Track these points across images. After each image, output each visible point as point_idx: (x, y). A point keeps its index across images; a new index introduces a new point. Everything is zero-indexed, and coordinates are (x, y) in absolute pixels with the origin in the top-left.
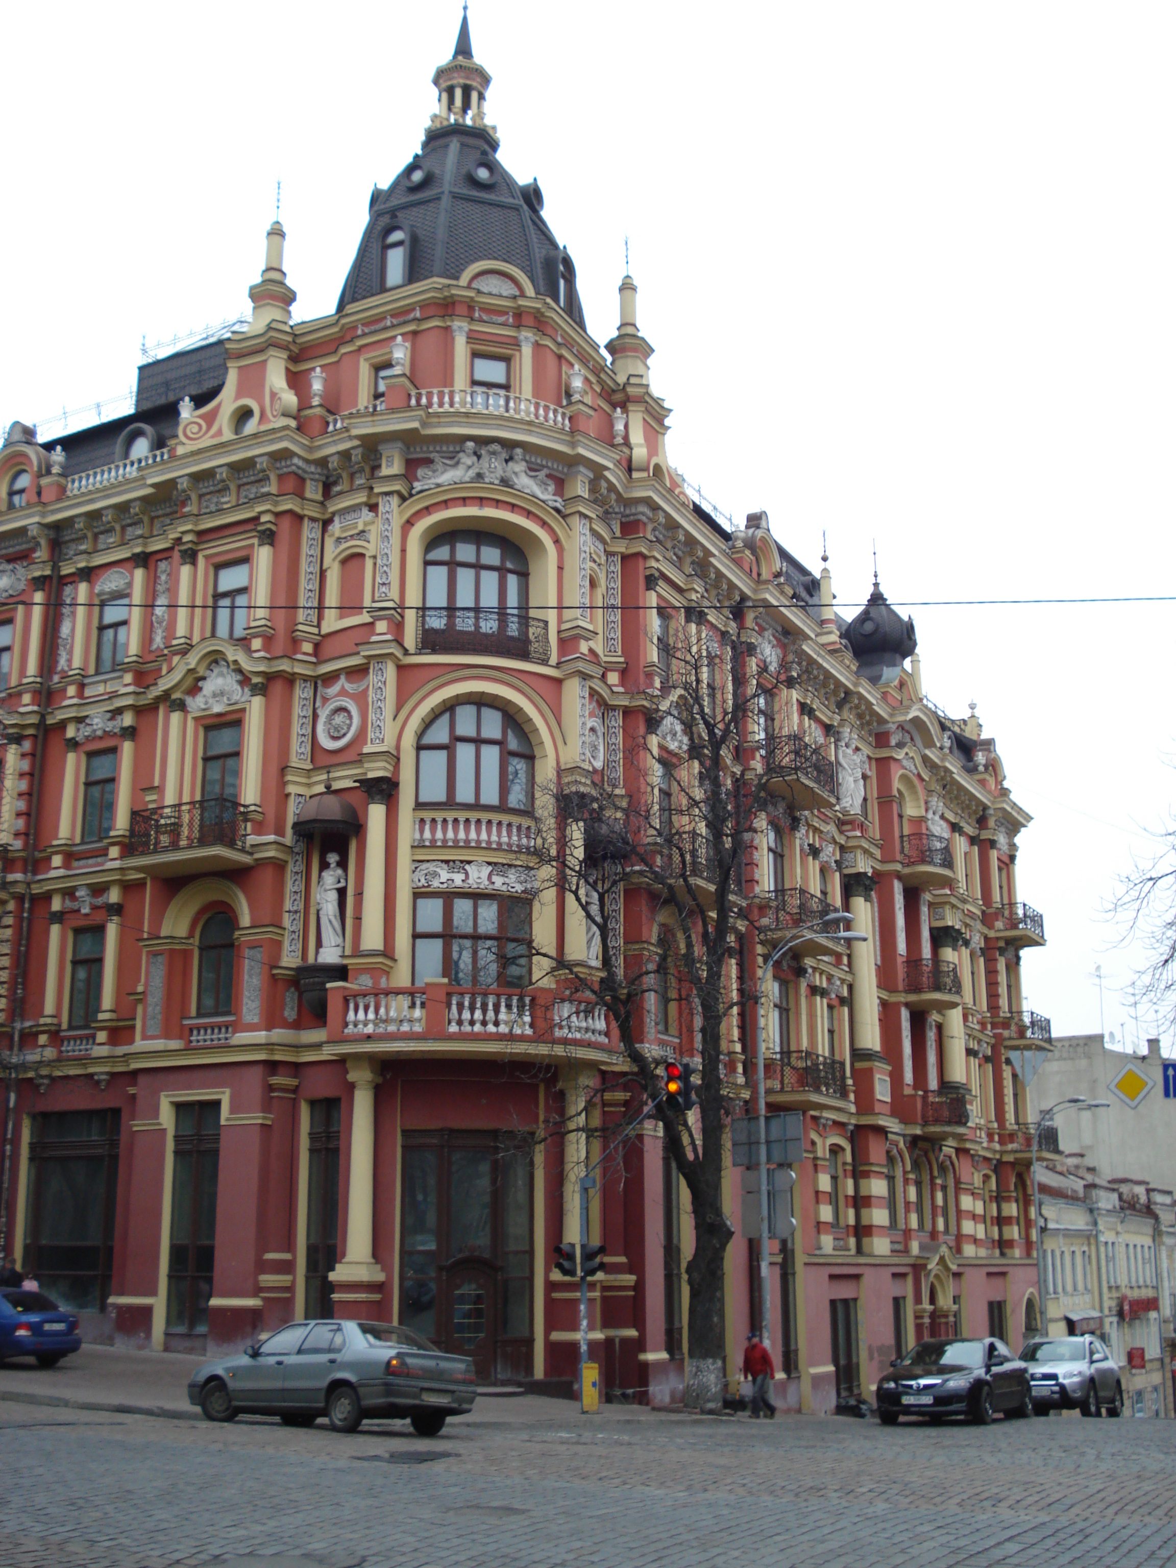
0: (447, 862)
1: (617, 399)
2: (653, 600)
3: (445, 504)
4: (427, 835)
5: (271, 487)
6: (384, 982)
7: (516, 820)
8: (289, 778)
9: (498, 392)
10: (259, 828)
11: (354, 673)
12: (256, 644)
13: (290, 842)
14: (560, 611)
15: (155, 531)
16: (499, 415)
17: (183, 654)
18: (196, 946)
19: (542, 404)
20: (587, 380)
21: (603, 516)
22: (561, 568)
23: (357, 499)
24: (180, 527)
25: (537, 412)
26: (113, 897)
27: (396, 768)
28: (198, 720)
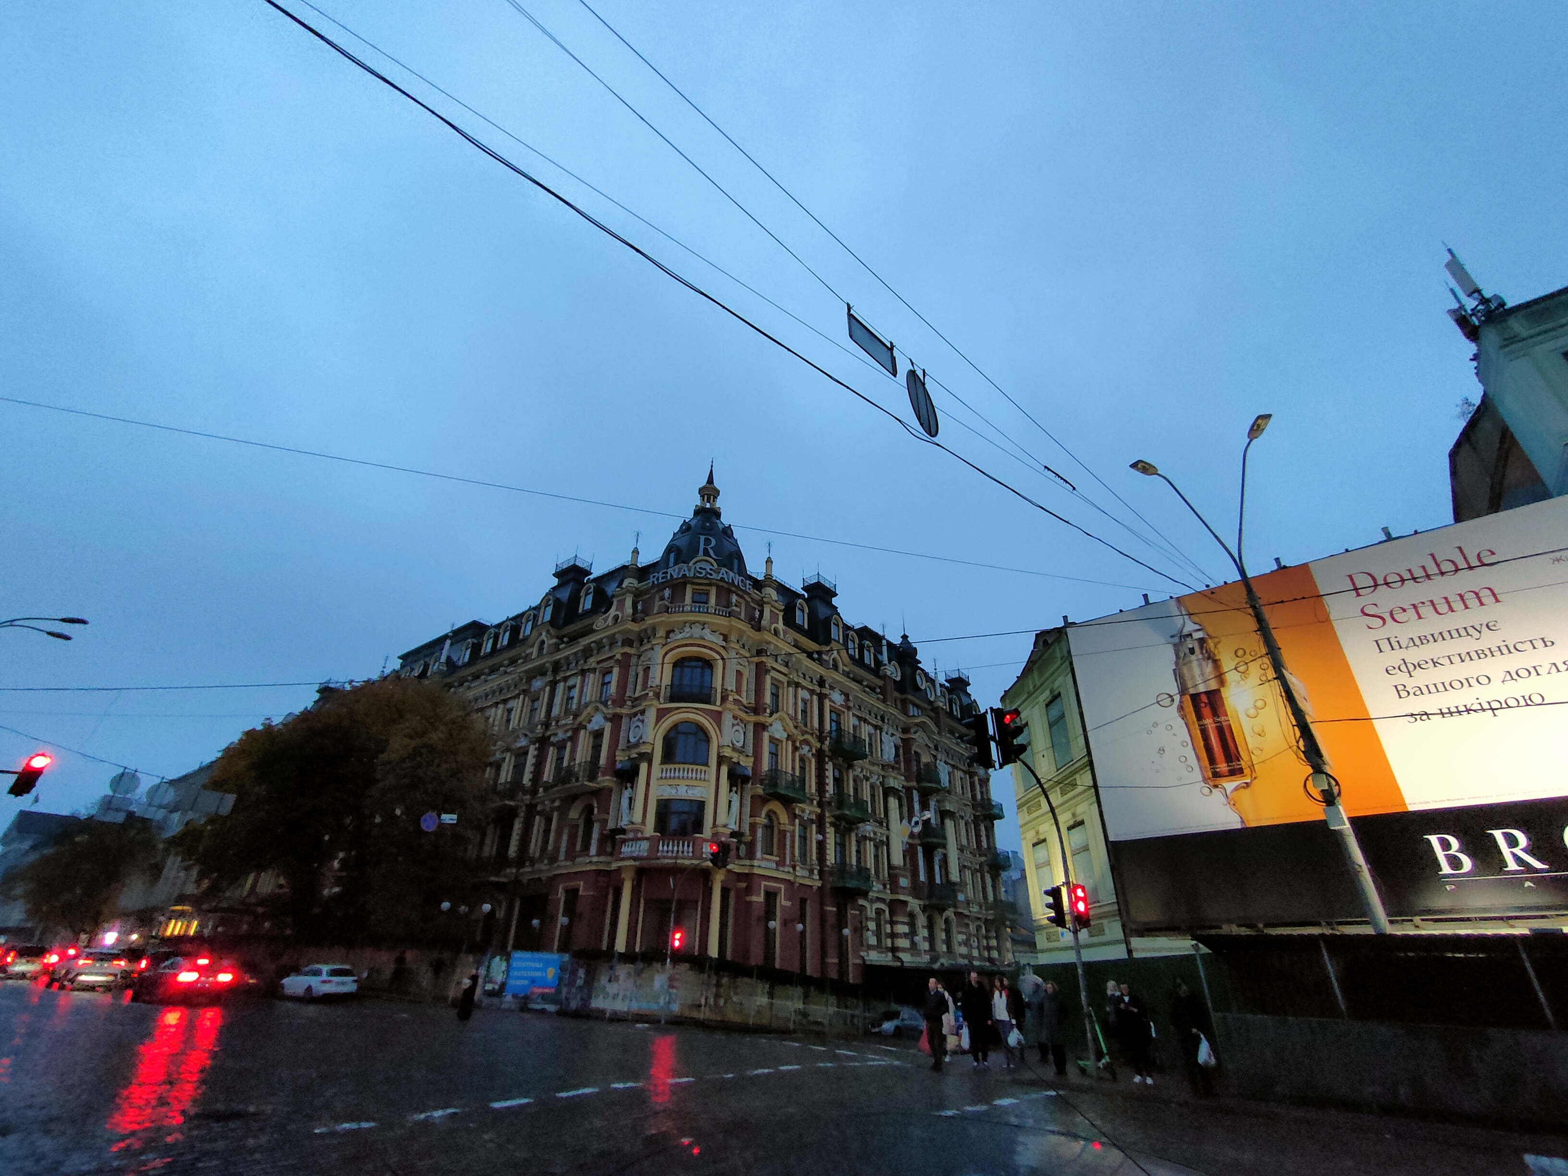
0: (670, 785)
1: (760, 603)
2: (768, 679)
3: (678, 647)
4: (664, 775)
5: (619, 644)
6: (639, 835)
7: (699, 767)
8: (617, 754)
9: (702, 605)
10: (604, 775)
11: (643, 712)
12: (609, 703)
13: (615, 779)
14: (723, 685)
15: (585, 662)
16: (699, 612)
17: (586, 707)
18: (581, 823)
19: (718, 607)
20: (741, 597)
21: (746, 648)
22: (724, 668)
23: (649, 646)
24: (592, 660)
25: (715, 611)
26: (557, 804)
27: (653, 748)
28: (590, 732)
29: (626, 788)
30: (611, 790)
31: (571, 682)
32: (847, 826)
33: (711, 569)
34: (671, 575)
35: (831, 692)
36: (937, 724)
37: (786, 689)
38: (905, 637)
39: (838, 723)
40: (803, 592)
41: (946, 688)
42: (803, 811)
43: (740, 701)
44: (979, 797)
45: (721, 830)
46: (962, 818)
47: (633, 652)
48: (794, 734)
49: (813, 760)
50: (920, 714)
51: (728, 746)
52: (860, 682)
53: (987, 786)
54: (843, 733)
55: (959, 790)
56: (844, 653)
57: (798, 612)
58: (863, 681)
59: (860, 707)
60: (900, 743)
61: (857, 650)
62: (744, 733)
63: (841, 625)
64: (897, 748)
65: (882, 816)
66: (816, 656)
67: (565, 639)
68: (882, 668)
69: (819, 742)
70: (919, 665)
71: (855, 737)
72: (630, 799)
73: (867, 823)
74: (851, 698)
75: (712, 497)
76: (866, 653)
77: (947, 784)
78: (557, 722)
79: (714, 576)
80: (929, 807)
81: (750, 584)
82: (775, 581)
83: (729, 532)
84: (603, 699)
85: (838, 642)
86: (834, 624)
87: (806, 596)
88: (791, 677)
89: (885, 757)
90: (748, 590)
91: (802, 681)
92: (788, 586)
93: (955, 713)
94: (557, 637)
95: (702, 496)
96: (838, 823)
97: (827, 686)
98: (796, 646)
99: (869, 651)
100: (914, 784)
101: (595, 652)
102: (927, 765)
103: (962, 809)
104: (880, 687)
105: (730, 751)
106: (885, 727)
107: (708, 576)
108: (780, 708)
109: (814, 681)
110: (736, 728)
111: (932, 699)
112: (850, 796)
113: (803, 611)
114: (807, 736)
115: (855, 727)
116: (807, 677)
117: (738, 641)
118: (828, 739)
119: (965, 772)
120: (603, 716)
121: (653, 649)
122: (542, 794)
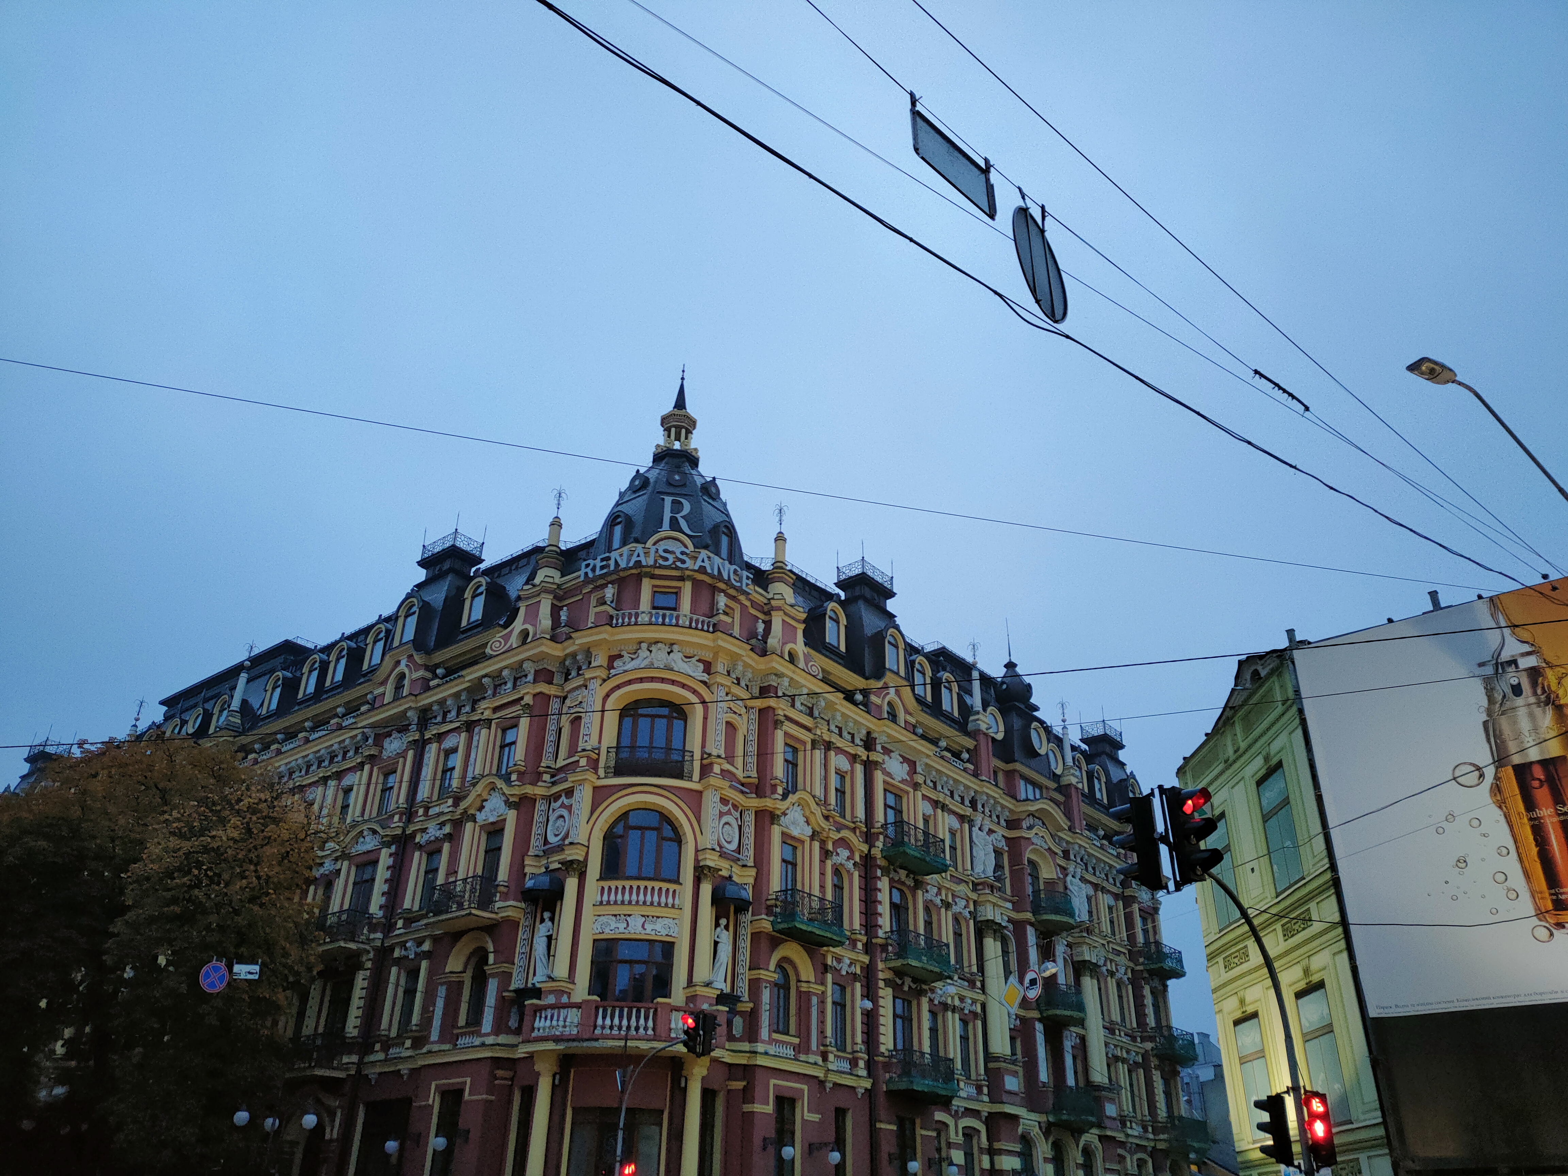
0: (615, 916)
1: (766, 608)
2: (779, 735)
3: (630, 682)
4: (605, 897)
5: (530, 678)
6: (565, 999)
7: (665, 886)
8: (526, 862)
9: (668, 613)
10: (505, 897)
11: (569, 793)
12: (514, 777)
13: (523, 905)
14: (703, 746)
15: (473, 709)
16: (663, 624)
17: (474, 785)
18: (467, 978)
19: (695, 617)
20: (733, 598)
21: (743, 684)
22: (705, 718)
23: (579, 682)
24: (483, 705)
25: (691, 623)
26: (426, 947)
27: (587, 853)
28: (481, 827)
29: (542, 921)
30: (515, 924)
31: (448, 743)
32: (914, 986)
33: (682, 553)
34: (616, 561)
35: (886, 758)
36: (1068, 815)
37: (808, 753)
38: (1010, 666)
39: (899, 812)
40: (837, 591)
41: (1083, 753)
42: (839, 960)
43: (734, 775)
44: (1140, 939)
45: (701, 991)
46: (1112, 974)
47: (553, 693)
48: (823, 829)
49: (856, 875)
50: (1038, 796)
51: (713, 850)
52: (934, 742)
53: (1154, 921)
54: (906, 828)
55: (1106, 927)
56: (906, 692)
57: (829, 624)
58: (939, 739)
59: (935, 783)
60: (1002, 844)
61: (929, 687)
62: (740, 827)
63: (902, 646)
64: (998, 853)
65: (974, 969)
66: (859, 697)
67: (440, 671)
68: (972, 718)
69: (866, 842)
70: (1036, 713)
71: (926, 833)
72: (549, 938)
73: (949, 981)
74: (919, 769)
75: (683, 431)
76: (944, 692)
77: (1085, 917)
78: (427, 809)
79: (689, 564)
80: (1054, 956)
81: (748, 578)
82: (791, 571)
83: (713, 490)
84: (503, 772)
85: (897, 673)
86: (889, 643)
87: (843, 598)
88: (819, 732)
89: (979, 869)
90: (744, 588)
91: (835, 739)
92: (813, 581)
93: (1098, 795)
94: (427, 668)
95: (668, 430)
96: (899, 982)
97: (879, 748)
98: (825, 680)
99: (951, 690)
100: (1029, 915)
101: (490, 692)
102: (1050, 883)
103: (1111, 961)
104: (968, 751)
105: (716, 858)
106: (978, 819)
107: (679, 564)
108: (800, 785)
109: (858, 741)
110: (725, 819)
111: (1059, 771)
112: (919, 935)
113: (837, 622)
114: (845, 833)
115: (926, 821)
116: (845, 734)
117: (728, 672)
118: (881, 837)
119: (1116, 897)
120: (504, 798)
121: (586, 687)
122: (402, 931)
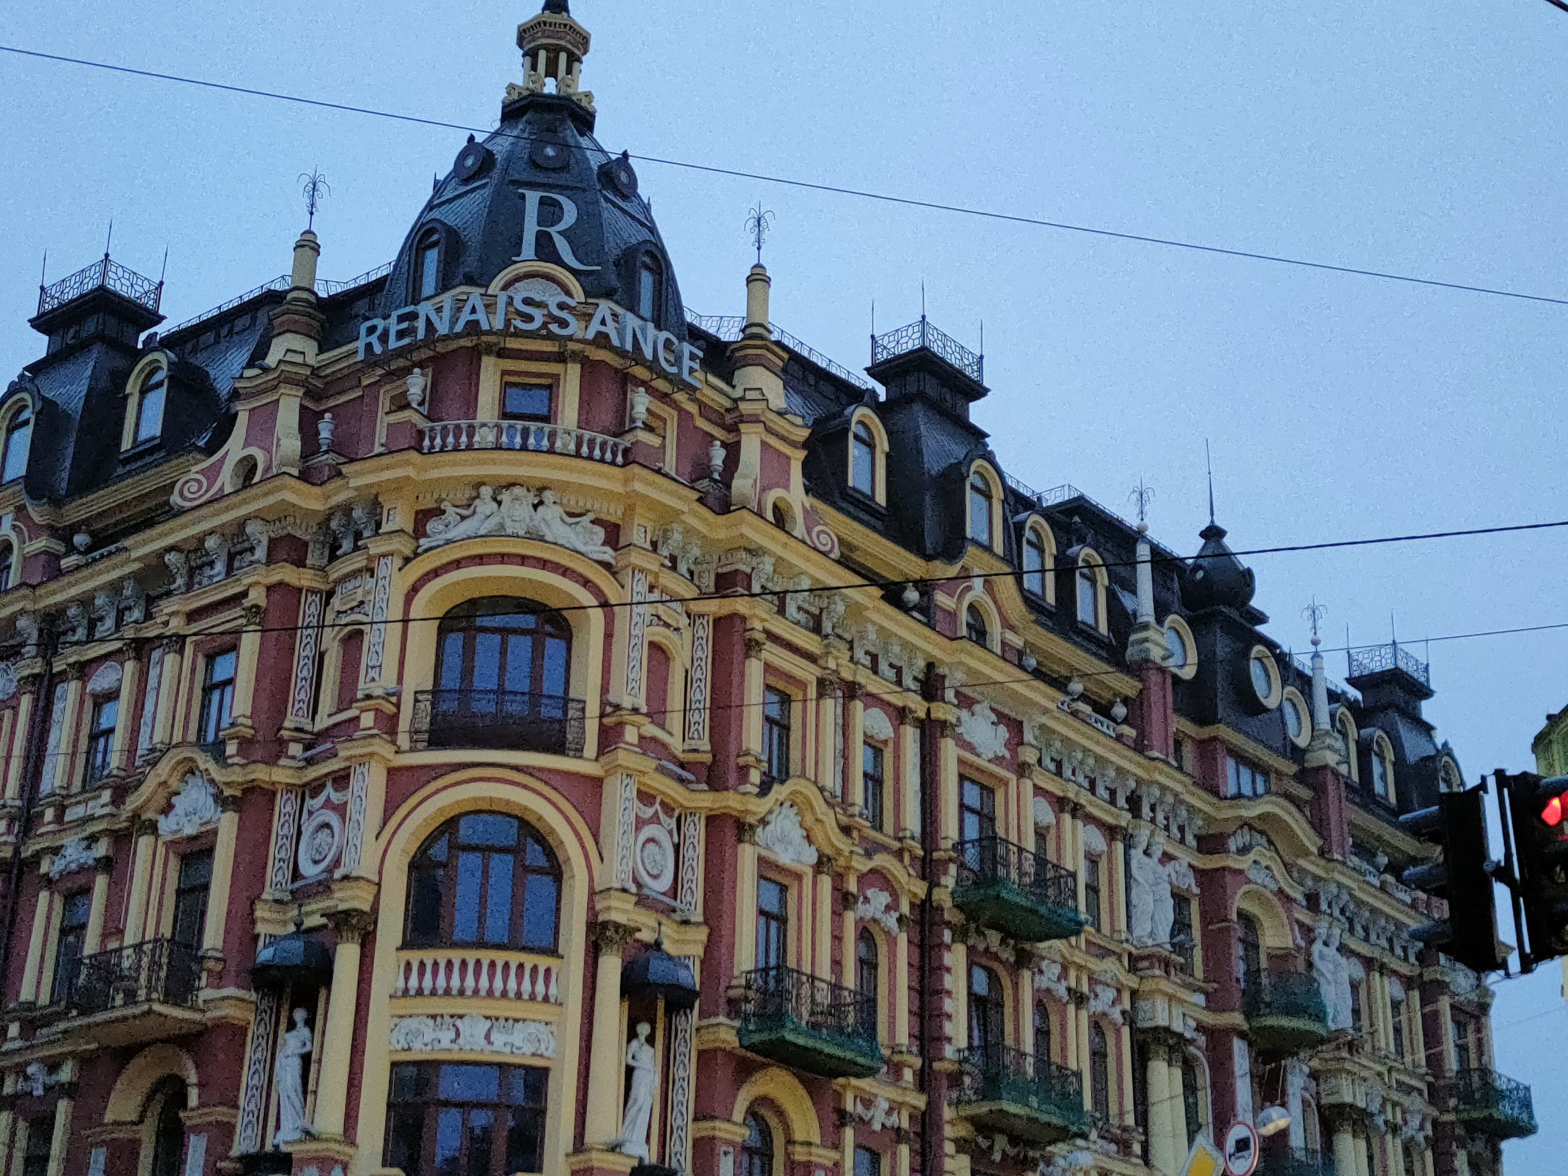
0: (434, 1017)
1: (729, 419)
2: (754, 670)
3: (457, 564)
4: (414, 982)
5: (260, 553)
6: (337, 1173)
7: (529, 960)
8: (258, 914)
9: (533, 426)
10: (218, 979)
11: (341, 779)
12: (231, 748)
13: (253, 996)
14: (605, 689)
15: (148, 616)
16: (524, 448)
17: (154, 764)
18: (147, 1134)
19: (587, 435)
20: (664, 397)
21: (683, 568)
22: (608, 636)
23: (358, 561)
24: (168, 606)
25: (579, 446)
26: (66, 1074)
27: (377, 898)
28: (169, 845)
29: (292, 1025)
30: (240, 1030)
31: (101, 681)
32: (1012, 1152)
33: (561, 306)
34: (428, 321)
35: (964, 714)
36: (1319, 825)
37: (811, 706)
38: (1212, 534)
39: (987, 818)
40: (872, 383)
41: (1352, 706)
42: (868, 1103)
43: (664, 746)
44: (1452, 1063)
45: (599, 1160)
46: (1395, 1129)
47: (305, 583)
48: (839, 852)
49: (903, 939)
50: (1260, 790)
51: (624, 890)
52: (1059, 683)
53: (1478, 1030)
54: (1001, 850)
55: (1385, 1040)
56: (1007, 586)
57: (855, 451)
58: (1069, 679)
59: (1059, 764)
60: (1189, 882)
61: (1050, 577)
62: (677, 848)
63: (998, 493)
64: (1180, 899)
65: (1130, 1120)
66: (912, 595)
67: (80, 539)
68: (1133, 637)
69: (923, 878)
70: (1260, 628)
71: (1040, 861)
72: (306, 1059)
73: (1080, 1142)
74: (1028, 737)
75: (563, 57)
76: (1081, 586)
77: (1346, 1021)
78: (61, 810)
79: (575, 327)
80: (1284, 1093)
81: (693, 357)
82: (778, 343)
83: (623, 176)
84: (210, 738)
85: (988, 549)
86: (974, 487)
87: (882, 398)
88: (832, 664)
89: (1142, 929)
90: (686, 376)
91: (864, 677)
92: (823, 365)
93: (1378, 788)
94: (53, 531)
95: (531, 54)
96: (984, 1143)
97: (950, 695)
98: (845, 562)
99: (1093, 582)
100: (1237, 1019)
101: (180, 581)
102: (1280, 958)
103: (1395, 1104)
104: (1126, 701)
105: (630, 906)
106: (1143, 834)
107: (554, 328)
108: (795, 767)
109: (908, 681)
110: (648, 831)
111: (1302, 741)
112: (1024, 1055)
113: (870, 445)
114: (881, 860)
115: (1041, 834)
116: (883, 666)
117: (654, 544)
118: (953, 869)
119: (1409, 983)
120: (211, 790)
121: (371, 572)
122: (18, 1044)
